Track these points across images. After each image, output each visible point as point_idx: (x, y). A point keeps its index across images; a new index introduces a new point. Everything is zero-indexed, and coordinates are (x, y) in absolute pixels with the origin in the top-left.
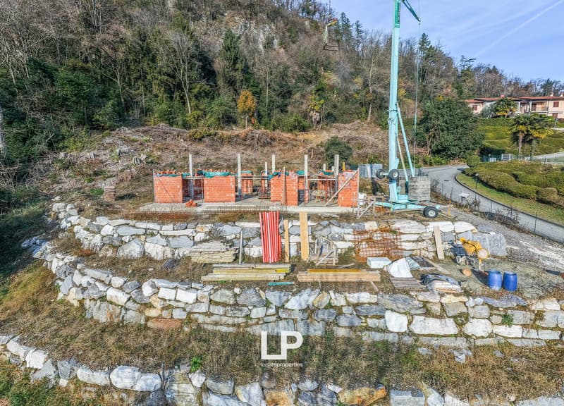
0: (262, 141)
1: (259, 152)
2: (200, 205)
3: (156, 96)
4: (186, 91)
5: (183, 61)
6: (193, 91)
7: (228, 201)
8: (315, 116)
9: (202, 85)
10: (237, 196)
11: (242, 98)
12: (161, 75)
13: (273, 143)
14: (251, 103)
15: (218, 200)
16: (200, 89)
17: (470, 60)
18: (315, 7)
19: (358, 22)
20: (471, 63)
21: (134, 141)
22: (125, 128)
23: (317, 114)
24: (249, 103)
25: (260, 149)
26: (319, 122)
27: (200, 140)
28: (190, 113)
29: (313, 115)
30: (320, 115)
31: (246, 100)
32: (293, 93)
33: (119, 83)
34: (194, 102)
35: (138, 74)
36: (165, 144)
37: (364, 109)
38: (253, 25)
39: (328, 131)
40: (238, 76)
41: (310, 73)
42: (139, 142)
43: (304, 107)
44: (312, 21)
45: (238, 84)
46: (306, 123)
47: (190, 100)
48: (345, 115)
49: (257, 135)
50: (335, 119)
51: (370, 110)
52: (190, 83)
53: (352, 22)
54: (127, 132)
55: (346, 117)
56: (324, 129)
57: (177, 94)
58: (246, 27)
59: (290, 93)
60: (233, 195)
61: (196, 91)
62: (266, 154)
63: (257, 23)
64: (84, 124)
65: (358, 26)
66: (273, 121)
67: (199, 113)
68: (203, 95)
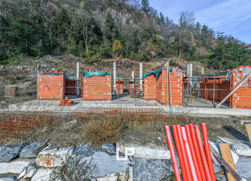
0: (126, 65)
1: (125, 71)
2: (76, 103)
3: (70, 42)
4: (86, 40)
5: (85, 26)
6: (90, 40)
7: (105, 100)
8: (153, 53)
9: (94, 37)
10: (113, 95)
11: (115, 44)
12: (73, 31)
13: (132, 66)
14: (120, 46)
15: (95, 98)
16: (93, 39)
17: (222, 33)
18: (148, 8)
19: (167, 17)
20: (222, 35)
21: (52, 62)
22: (49, 56)
23: (154, 53)
24: (119, 46)
25: (125, 69)
26: (155, 57)
27: (91, 63)
28: (87, 52)
29: (152, 53)
30: (156, 53)
31: (117, 45)
32: (141, 43)
33: (50, 34)
34: (90, 46)
35: (61, 31)
36: (70, 65)
37: (177, 52)
38: (120, 14)
39: (160, 61)
40: (113, 34)
41: (148, 34)
42: (55, 63)
43: (147, 49)
44: (147, 15)
45: (113, 39)
46: (149, 57)
47: (88, 45)
48: (167, 54)
49: (124, 62)
50: (163, 56)
51: (180, 52)
52: (88, 37)
53: (165, 17)
54: (50, 58)
55: (168, 55)
56: (158, 60)
57: (81, 42)
58: (117, 14)
59: (139, 43)
60: (110, 94)
61: (91, 40)
62: (129, 72)
63: (122, 13)
64: (25, 53)
65: (167, 19)
66: (131, 56)
67: (92, 51)
68: (95, 43)
